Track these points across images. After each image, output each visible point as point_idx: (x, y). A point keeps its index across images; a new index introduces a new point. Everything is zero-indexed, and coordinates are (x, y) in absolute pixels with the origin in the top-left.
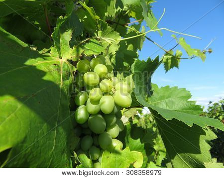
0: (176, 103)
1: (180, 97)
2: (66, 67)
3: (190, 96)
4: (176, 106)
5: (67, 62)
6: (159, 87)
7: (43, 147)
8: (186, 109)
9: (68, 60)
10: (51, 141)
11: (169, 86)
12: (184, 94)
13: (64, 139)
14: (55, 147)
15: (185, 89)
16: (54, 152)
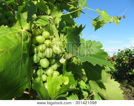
0: (94, 50)
1: (96, 47)
2: (25, 34)
3: (101, 46)
4: (93, 52)
5: (26, 31)
6: (85, 41)
7: (14, 74)
8: (99, 54)
9: (26, 30)
10: (18, 72)
11: (91, 40)
12: (98, 45)
13: (26, 71)
14: (21, 74)
15: (100, 42)
16: (20, 77)
